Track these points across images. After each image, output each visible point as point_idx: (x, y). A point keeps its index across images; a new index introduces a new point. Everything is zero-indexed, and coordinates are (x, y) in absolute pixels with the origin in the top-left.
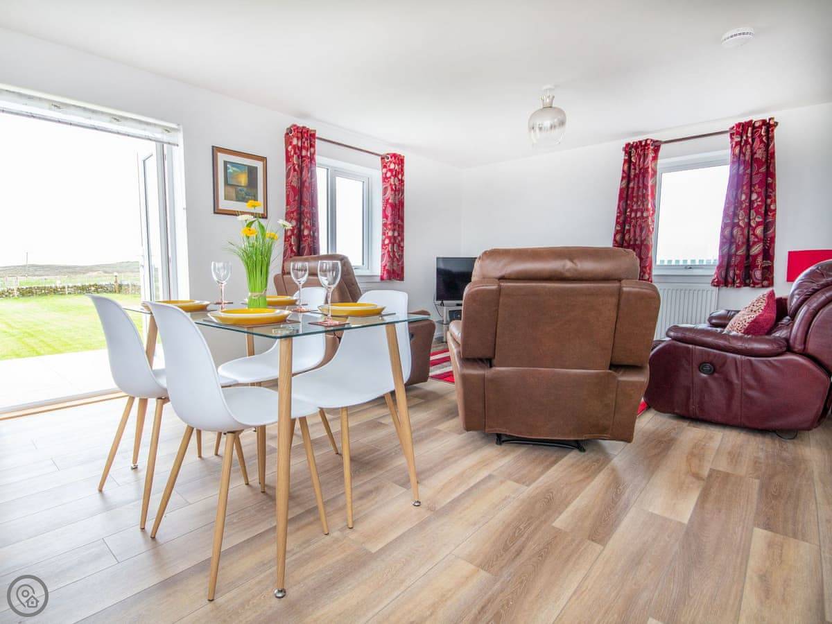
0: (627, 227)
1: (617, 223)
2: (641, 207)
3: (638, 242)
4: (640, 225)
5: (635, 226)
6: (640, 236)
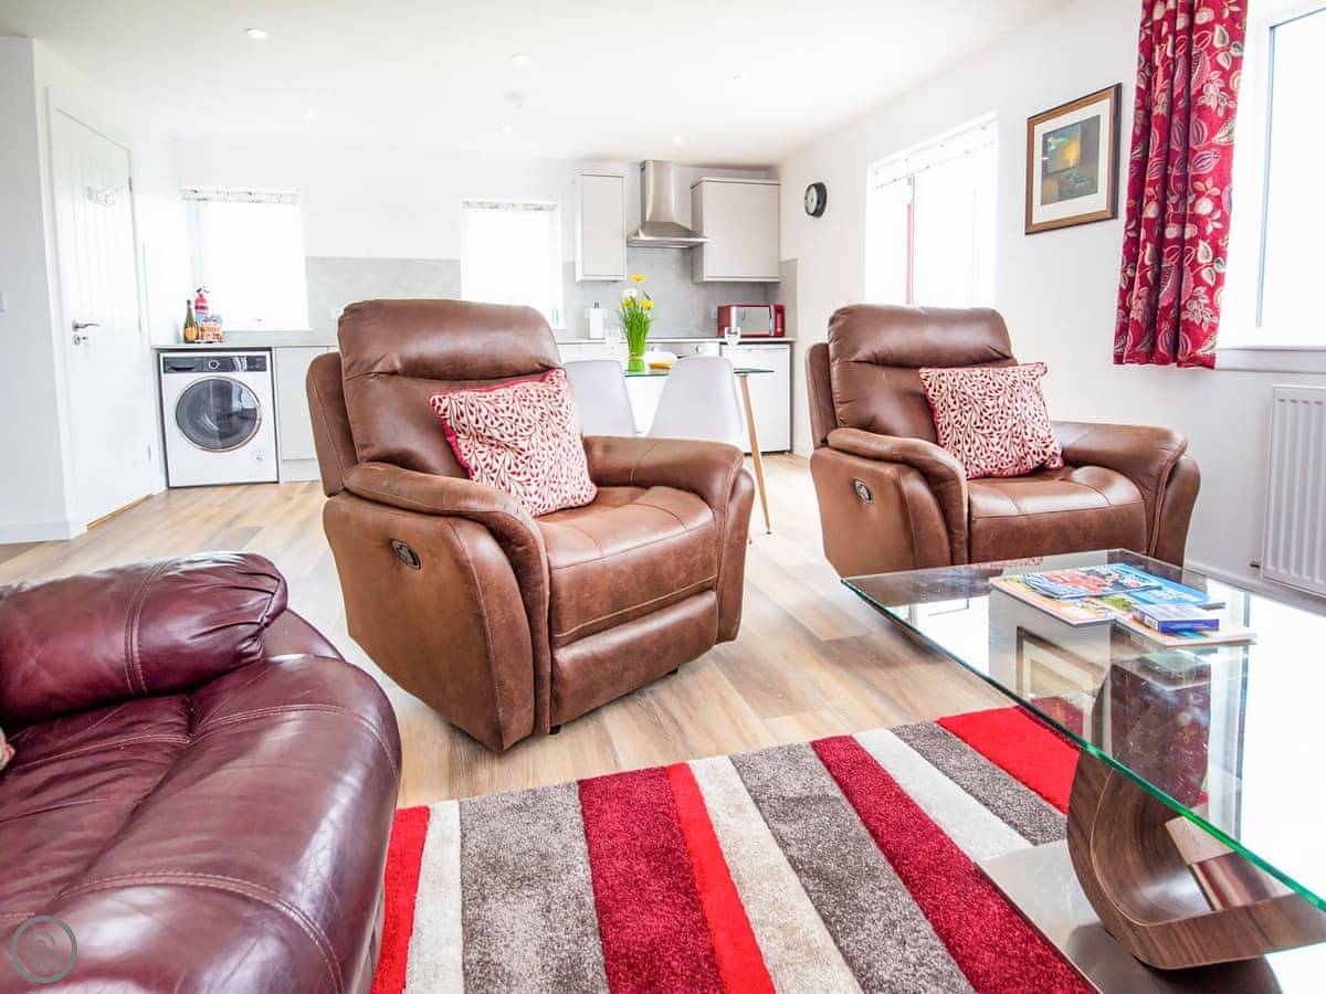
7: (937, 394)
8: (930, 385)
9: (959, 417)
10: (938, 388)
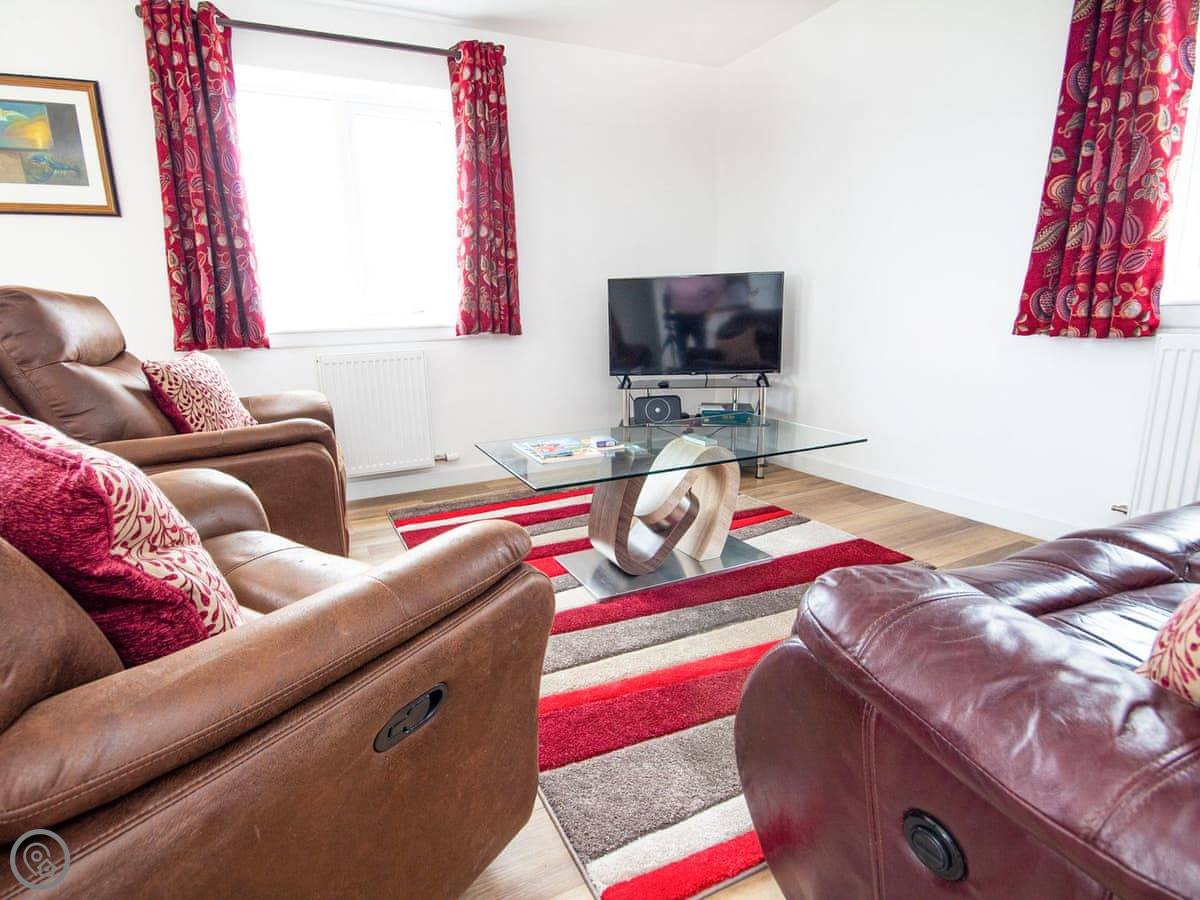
0: (1085, 152)
1: (1057, 140)
2: (1133, 75)
3: (1114, 197)
4: (1126, 138)
5: (1107, 147)
6: (1124, 174)
7: (174, 387)
8: (163, 379)
9: (206, 407)
10: (174, 381)
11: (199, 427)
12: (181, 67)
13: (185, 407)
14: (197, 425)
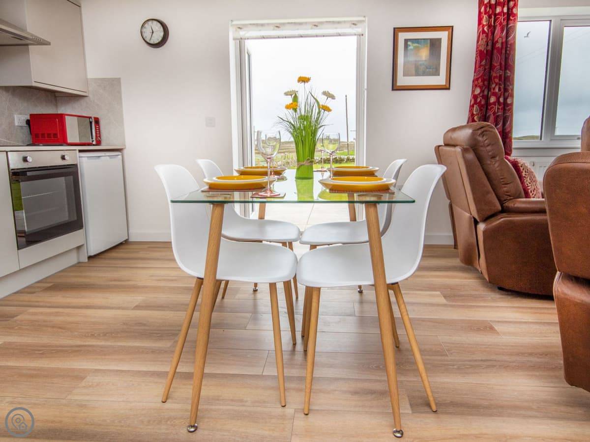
7: (526, 174)
10: (527, 171)
11: (533, 196)
12: (499, 14)
13: (529, 185)
14: (533, 194)
